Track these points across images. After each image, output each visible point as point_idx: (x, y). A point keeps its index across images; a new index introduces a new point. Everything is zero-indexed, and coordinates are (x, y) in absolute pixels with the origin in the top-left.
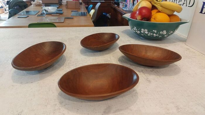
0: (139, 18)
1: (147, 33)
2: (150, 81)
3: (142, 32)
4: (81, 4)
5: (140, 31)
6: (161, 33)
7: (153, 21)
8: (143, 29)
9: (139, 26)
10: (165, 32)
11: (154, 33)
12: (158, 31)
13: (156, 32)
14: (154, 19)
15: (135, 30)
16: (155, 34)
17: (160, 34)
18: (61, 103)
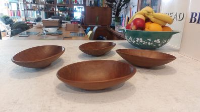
0: (133, 28)
1: (142, 41)
2: (147, 79)
3: (137, 41)
4: (79, 27)
5: (135, 40)
6: (155, 41)
7: (147, 30)
8: (138, 38)
9: (135, 35)
10: (158, 41)
11: (148, 41)
12: (153, 40)
13: (150, 40)
14: (148, 28)
15: (131, 40)
16: (149, 43)
17: (154, 43)
18: (58, 94)
